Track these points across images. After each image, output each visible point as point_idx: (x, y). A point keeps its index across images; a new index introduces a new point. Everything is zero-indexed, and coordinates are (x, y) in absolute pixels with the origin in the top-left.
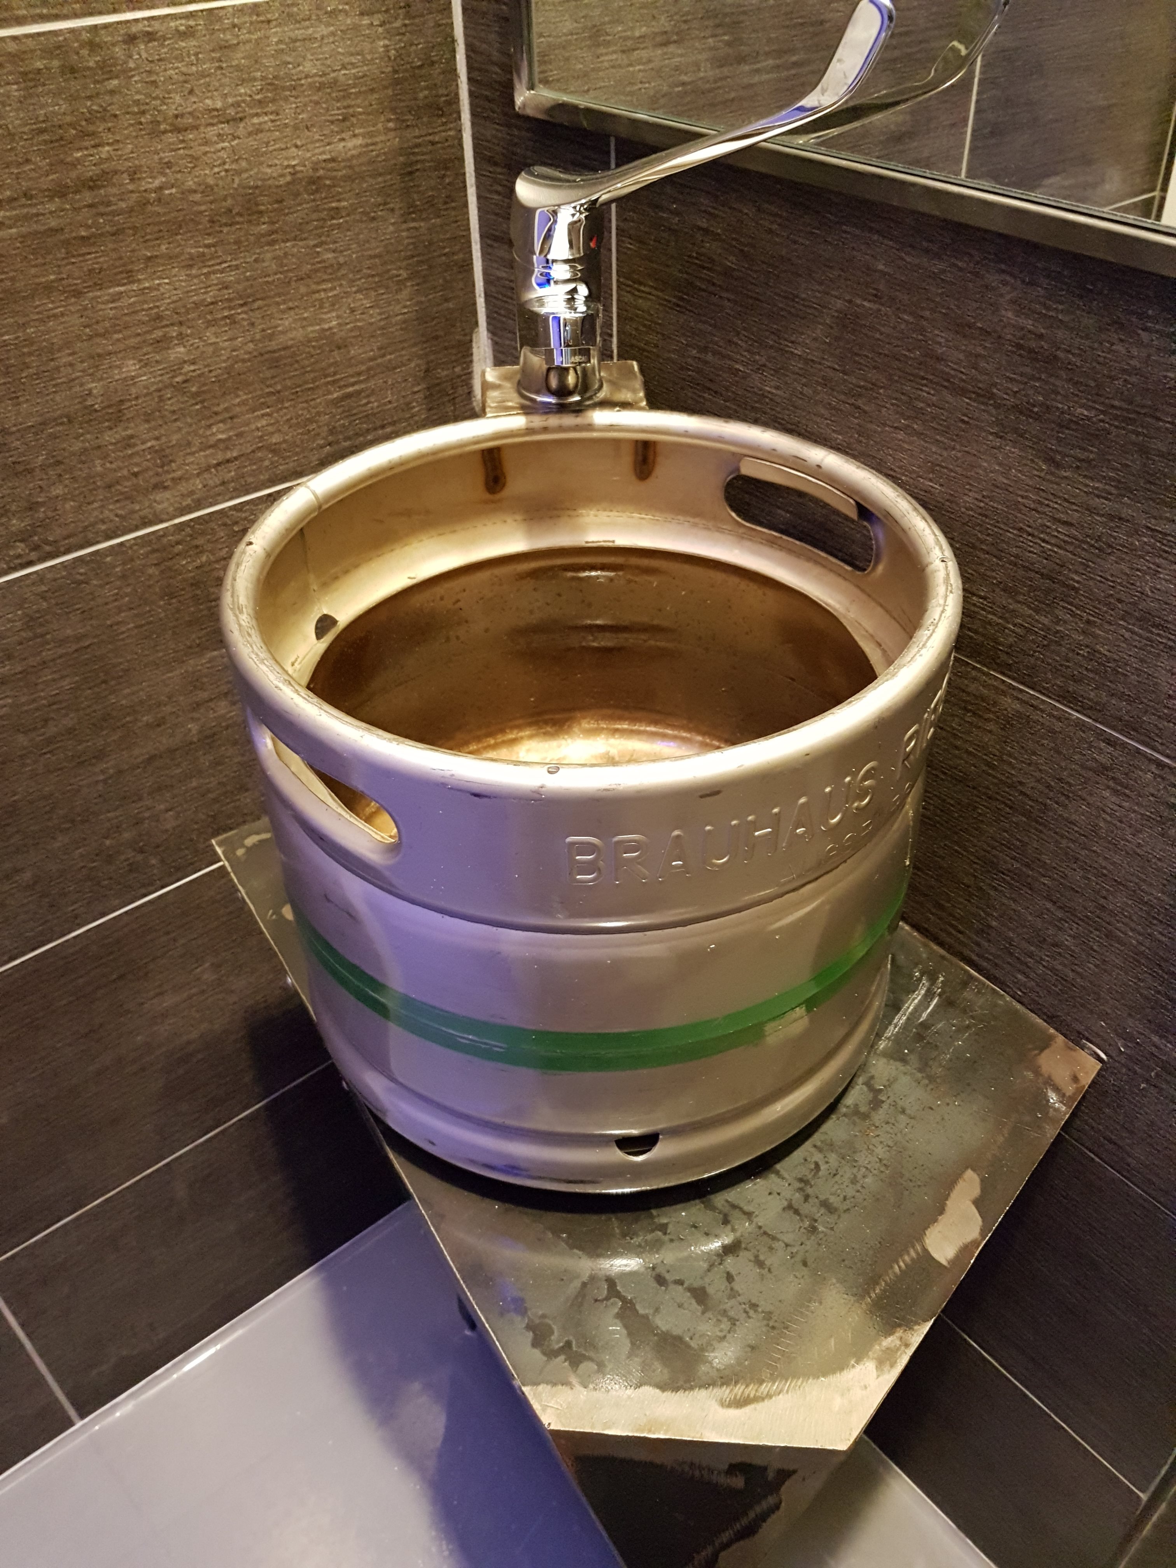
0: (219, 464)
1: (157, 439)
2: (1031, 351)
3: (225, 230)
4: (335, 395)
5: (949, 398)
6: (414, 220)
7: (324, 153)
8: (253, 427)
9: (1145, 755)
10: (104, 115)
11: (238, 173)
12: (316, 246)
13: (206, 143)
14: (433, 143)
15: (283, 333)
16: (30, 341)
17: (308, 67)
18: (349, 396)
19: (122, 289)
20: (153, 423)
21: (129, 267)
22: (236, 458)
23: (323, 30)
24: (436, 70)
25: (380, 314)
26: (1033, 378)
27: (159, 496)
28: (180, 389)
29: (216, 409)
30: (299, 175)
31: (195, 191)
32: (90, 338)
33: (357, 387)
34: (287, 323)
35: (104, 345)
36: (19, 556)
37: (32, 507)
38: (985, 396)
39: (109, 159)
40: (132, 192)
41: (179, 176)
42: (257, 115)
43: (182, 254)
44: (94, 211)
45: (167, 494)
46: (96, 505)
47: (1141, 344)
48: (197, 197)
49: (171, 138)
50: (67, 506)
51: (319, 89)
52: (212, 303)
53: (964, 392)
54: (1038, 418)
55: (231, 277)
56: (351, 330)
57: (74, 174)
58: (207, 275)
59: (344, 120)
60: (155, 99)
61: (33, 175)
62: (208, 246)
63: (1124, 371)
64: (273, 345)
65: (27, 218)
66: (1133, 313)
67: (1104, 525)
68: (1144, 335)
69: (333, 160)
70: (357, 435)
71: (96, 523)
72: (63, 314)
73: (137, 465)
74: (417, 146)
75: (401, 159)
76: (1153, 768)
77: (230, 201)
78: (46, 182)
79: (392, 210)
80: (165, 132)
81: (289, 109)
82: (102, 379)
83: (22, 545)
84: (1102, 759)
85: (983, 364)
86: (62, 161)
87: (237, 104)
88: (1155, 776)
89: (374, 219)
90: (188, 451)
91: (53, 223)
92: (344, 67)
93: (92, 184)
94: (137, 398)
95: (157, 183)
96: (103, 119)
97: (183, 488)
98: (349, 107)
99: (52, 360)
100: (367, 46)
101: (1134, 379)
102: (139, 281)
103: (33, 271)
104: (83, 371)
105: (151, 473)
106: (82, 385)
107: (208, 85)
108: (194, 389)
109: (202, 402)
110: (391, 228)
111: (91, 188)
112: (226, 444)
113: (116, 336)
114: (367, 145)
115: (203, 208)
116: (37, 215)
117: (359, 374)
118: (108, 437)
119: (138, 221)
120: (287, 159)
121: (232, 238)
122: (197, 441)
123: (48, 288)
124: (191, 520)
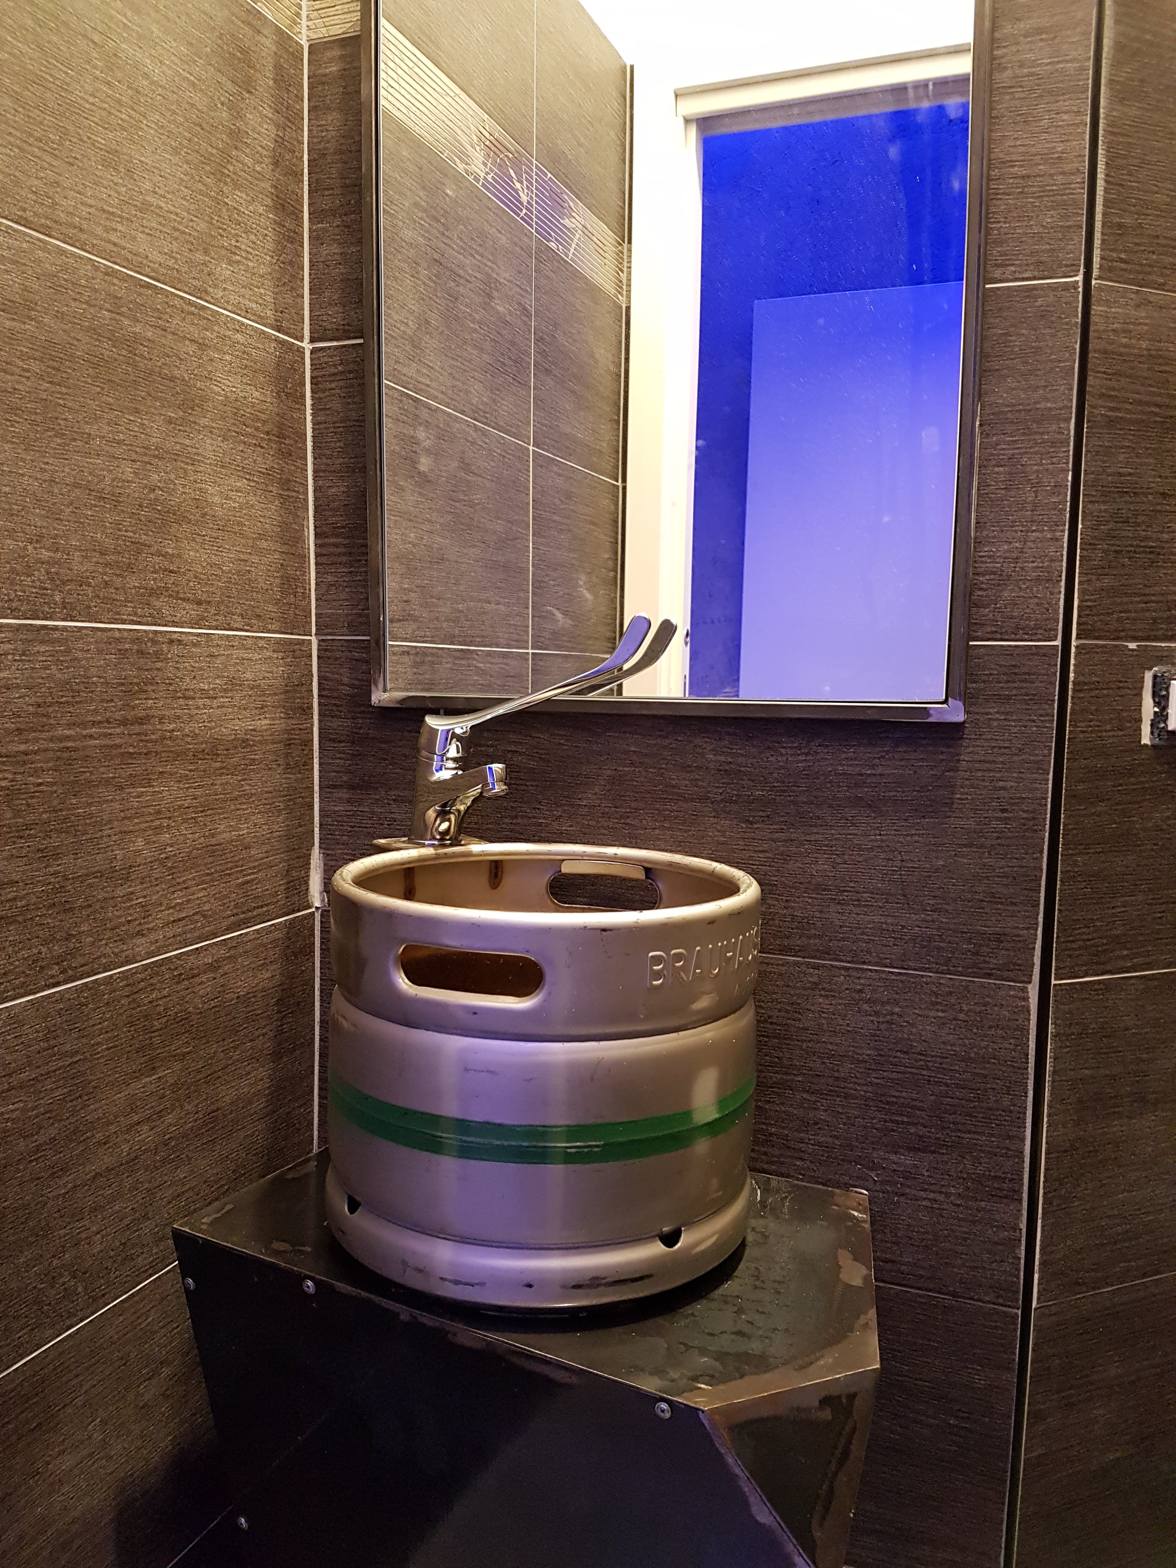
0: (174, 921)
1: (145, 897)
2: (726, 770)
3: (200, 762)
4: (240, 881)
5: (685, 805)
6: (289, 773)
7: (251, 725)
8: (196, 896)
9: (836, 967)
10: (152, 682)
11: (211, 728)
12: (241, 780)
13: (198, 708)
14: (300, 729)
15: (219, 833)
16: (91, 816)
17: (248, 675)
18: (248, 882)
19: (144, 790)
20: (145, 885)
21: (150, 776)
22: (184, 918)
23: (257, 656)
24: (304, 689)
25: (269, 829)
26: (730, 784)
27: (139, 941)
28: (162, 862)
29: (178, 880)
30: (238, 736)
31: (189, 736)
32: (124, 818)
33: (252, 877)
34: (222, 827)
35: (129, 826)
36: (53, 977)
37: (69, 937)
38: (704, 799)
39: (151, 708)
40: (158, 730)
41: (182, 725)
42: (222, 697)
43: (177, 773)
44: (139, 738)
45: (142, 940)
46: (104, 942)
47: (782, 755)
48: (189, 739)
49: (182, 702)
50: (87, 940)
51: (252, 689)
52: (188, 807)
53: (692, 800)
54: (736, 802)
55: (199, 792)
56: (253, 838)
57: (132, 713)
58: (188, 788)
59: (262, 708)
60: (177, 677)
61: (113, 709)
62: (190, 771)
63: (777, 769)
64: (214, 841)
65: (106, 735)
66: (775, 742)
67: (783, 846)
68: (783, 751)
69: (254, 730)
70: (249, 911)
71: (100, 957)
72: (112, 801)
73: (131, 915)
74: (294, 729)
75: (286, 736)
76: (843, 972)
77: (204, 746)
78: (118, 716)
79: (279, 765)
80: (179, 698)
81: (238, 696)
82: (123, 849)
83: (57, 967)
84: (815, 979)
85: (700, 783)
86: (128, 705)
87: (214, 689)
88: (845, 977)
89: (270, 769)
90: (160, 909)
91: (118, 741)
92: (264, 678)
93: (141, 721)
94: (139, 865)
95: (171, 727)
96: (151, 684)
97: (152, 937)
98: (264, 701)
99: (101, 831)
100: (275, 669)
101: (783, 771)
102: (153, 786)
103: (102, 769)
104: (115, 841)
105: (137, 922)
106: (112, 851)
107: (202, 675)
108: (169, 865)
109: (173, 874)
110: (278, 776)
111: (139, 724)
112: (180, 907)
113: (136, 821)
114: (271, 725)
115: (191, 747)
116: (111, 734)
117: (254, 868)
118: (120, 891)
119: (159, 748)
120: (234, 725)
121: (202, 768)
122: (165, 902)
123: (108, 781)
124: (152, 963)
